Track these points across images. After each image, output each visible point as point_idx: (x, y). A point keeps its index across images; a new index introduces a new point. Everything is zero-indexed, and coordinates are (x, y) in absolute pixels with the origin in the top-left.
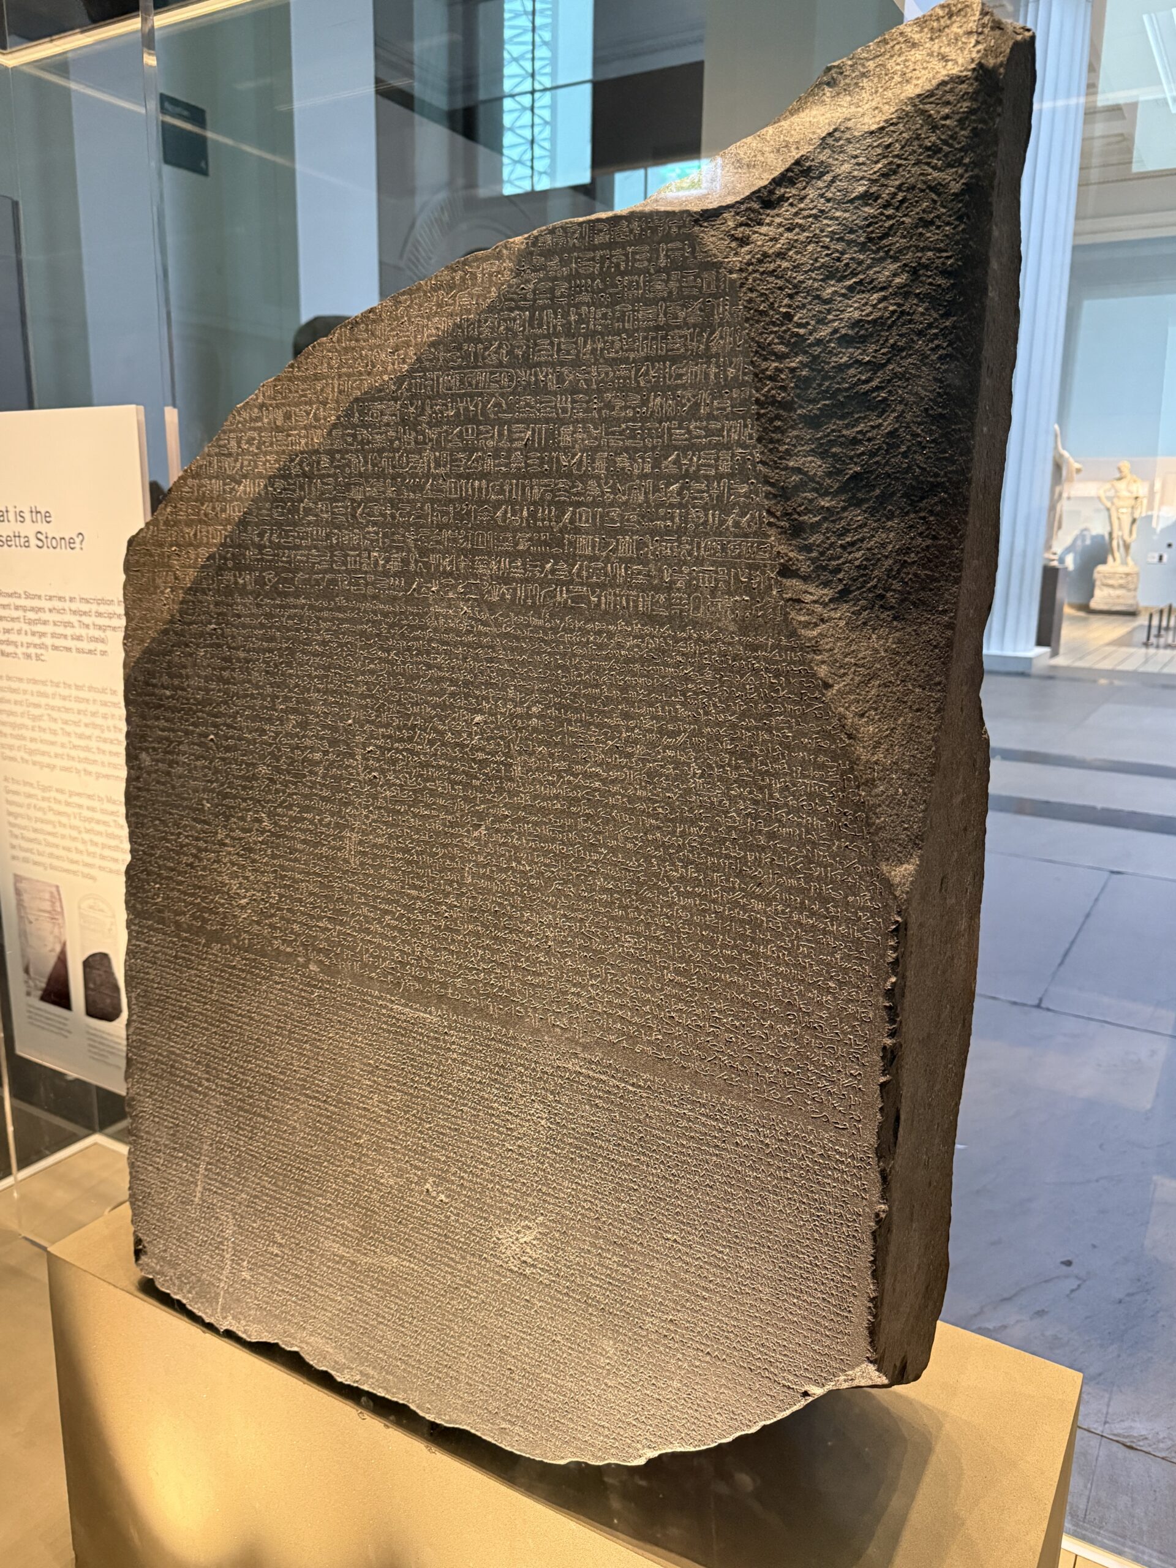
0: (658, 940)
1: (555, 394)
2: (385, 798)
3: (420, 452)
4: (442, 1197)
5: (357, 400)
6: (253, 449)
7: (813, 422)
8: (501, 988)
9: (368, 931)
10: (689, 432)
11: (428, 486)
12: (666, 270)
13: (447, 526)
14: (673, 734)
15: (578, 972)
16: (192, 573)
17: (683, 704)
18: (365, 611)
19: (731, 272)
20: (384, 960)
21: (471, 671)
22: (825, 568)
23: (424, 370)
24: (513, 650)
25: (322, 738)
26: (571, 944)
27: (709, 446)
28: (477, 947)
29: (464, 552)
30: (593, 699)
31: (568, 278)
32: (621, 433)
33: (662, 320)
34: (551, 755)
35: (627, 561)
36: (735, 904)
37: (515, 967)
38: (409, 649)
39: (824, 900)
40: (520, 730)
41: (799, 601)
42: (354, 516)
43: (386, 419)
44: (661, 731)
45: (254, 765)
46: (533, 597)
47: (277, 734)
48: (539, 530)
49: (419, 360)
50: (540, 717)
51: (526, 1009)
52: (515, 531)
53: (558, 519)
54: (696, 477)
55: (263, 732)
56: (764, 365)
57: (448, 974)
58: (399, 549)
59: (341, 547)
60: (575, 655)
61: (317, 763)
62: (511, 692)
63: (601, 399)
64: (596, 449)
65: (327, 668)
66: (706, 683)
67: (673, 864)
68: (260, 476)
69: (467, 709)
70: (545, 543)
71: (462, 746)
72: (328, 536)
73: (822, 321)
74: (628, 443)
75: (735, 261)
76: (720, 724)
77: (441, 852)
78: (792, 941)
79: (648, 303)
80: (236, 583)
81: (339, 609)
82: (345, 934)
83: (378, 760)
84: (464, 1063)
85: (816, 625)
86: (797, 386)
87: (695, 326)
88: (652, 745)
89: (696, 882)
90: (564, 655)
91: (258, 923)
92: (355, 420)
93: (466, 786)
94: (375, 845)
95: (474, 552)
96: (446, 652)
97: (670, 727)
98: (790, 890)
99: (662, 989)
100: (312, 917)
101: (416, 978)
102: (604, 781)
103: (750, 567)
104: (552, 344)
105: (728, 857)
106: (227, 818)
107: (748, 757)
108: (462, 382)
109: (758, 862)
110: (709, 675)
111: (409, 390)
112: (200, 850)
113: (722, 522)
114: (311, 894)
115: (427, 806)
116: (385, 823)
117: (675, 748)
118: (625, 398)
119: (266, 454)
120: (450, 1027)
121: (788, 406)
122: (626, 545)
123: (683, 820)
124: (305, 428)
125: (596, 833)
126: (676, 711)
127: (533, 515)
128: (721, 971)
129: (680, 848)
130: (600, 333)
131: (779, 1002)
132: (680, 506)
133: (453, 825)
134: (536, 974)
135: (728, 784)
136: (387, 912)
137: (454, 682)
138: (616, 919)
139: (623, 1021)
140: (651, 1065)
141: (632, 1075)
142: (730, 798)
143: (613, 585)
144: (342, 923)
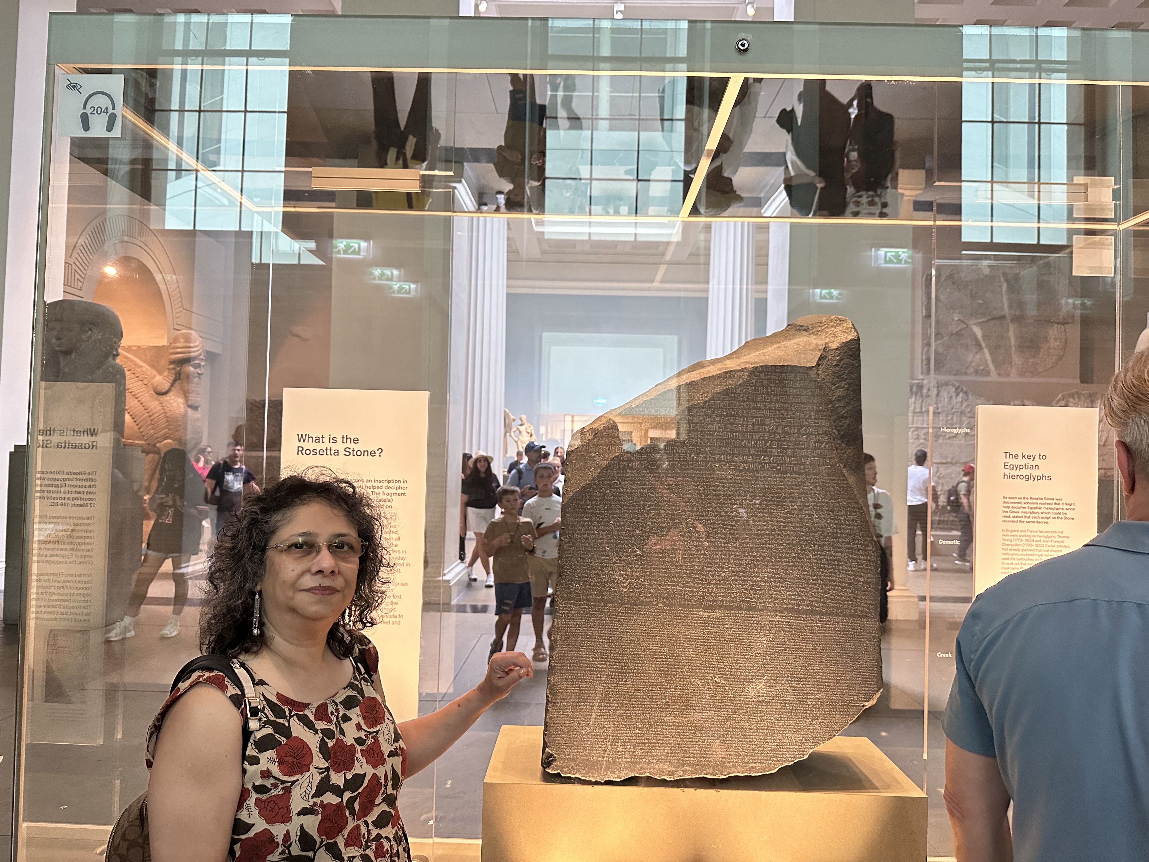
0: (806, 571)
1: (763, 410)
2: (695, 537)
3: (712, 425)
4: (723, 682)
7: (835, 421)
8: (746, 598)
9: (687, 587)
10: (808, 422)
11: (716, 434)
12: (799, 380)
13: (723, 446)
14: (807, 506)
15: (776, 586)
16: (606, 463)
17: (810, 497)
18: (688, 474)
20: (695, 596)
21: (732, 491)
23: (715, 400)
24: (748, 484)
25: (667, 518)
26: (774, 577)
27: (815, 426)
28: (736, 585)
29: (730, 454)
30: (780, 497)
31: (768, 379)
32: (787, 421)
33: (798, 393)
34: (764, 516)
35: (790, 457)
36: (831, 555)
37: (752, 589)
38: (706, 485)
39: (859, 550)
40: (752, 509)
44: (804, 506)
45: (633, 531)
46: (756, 467)
47: (645, 518)
48: (758, 448)
49: (713, 397)
50: (759, 504)
51: (757, 603)
53: (765, 444)
54: (811, 434)
55: (638, 518)
57: (723, 597)
58: (703, 454)
60: (772, 485)
61: (665, 527)
62: (748, 497)
63: (779, 412)
64: (779, 425)
66: (817, 490)
67: (810, 546)
69: (731, 504)
70: (761, 451)
71: (729, 516)
72: (673, 450)
73: (833, 396)
74: (789, 424)
75: (818, 380)
76: (823, 502)
77: (720, 553)
78: (850, 564)
80: (628, 466)
81: (676, 473)
82: (677, 589)
84: (731, 628)
86: (832, 412)
88: (801, 510)
89: (818, 550)
90: (768, 485)
91: (632, 592)
94: (691, 554)
95: (733, 454)
96: (722, 486)
97: (806, 504)
98: (848, 549)
99: (808, 587)
100: (660, 585)
101: (709, 601)
102: (784, 523)
103: (830, 458)
104: (762, 396)
105: (828, 541)
106: (618, 552)
107: (833, 511)
108: (729, 405)
109: (838, 542)
110: (818, 488)
111: (709, 405)
112: (603, 567)
113: (820, 446)
114: (660, 577)
115: (714, 538)
117: (808, 510)
119: (645, 422)
120: (725, 616)
122: (789, 452)
123: (812, 532)
124: (664, 415)
125: (782, 540)
126: (808, 499)
127: (756, 443)
128: (828, 576)
129: (812, 540)
130: (779, 395)
131: (847, 583)
132: (807, 442)
133: (725, 543)
134: (760, 590)
135: (827, 519)
136: (696, 578)
137: (724, 495)
138: (790, 566)
139: (794, 600)
140: (805, 612)
141: (799, 617)
142: (828, 523)
143: (785, 463)
144: (675, 586)
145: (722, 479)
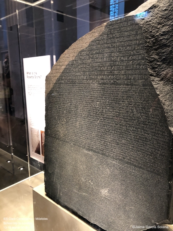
0: (128, 141)
1: (111, 48)
2: (83, 116)
3: (89, 59)
4: (92, 183)
5: (80, 52)
6: (64, 61)
7: (156, 50)
8: (102, 148)
9: (80, 138)
10: (134, 52)
11: (90, 65)
12: (130, 26)
13: (93, 71)
14: (131, 105)
15: (114, 146)
16: (55, 81)
17: (133, 99)
18: (80, 86)
19: (141, 25)
20: (83, 143)
21: (97, 95)
22: (158, 75)
24: (104, 91)
25: (74, 107)
26: (113, 141)
27: (137, 54)
28: (97, 141)
29: (96, 75)
30: (117, 99)
31: (113, 29)
32: (122, 53)
33: (129, 34)
34: (110, 109)
35: (123, 75)
36: (142, 135)
37: (104, 145)
38: (87, 92)
39: (158, 134)
40: (105, 104)
41: (154, 80)
42: (79, 70)
43: (84, 54)
45: (64, 111)
46: (107, 82)
47: (67, 106)
48: (108, 71)
49: (89, 45)
50: (108, 102)
51: (106, 152)
52: (104, 71)
53: (111, 68)
54: (135, 60)
55: (65, 106)
56: (147, 40)
57: (93, 146)
58: (86, 75)
59: (77, 76)
60: (114, 91)
61: (73, 111)
62: (103, 98)
63: (119, 48)
64: (118, 56)
65: (74, 95)
66: (137, 95)
67: (131, 127)
68: (65, 65)
69: (96, 101)
70: (108, 73)
71: (95, 107)
72: (75, 74)
73: (157, 32)
74: (123, 55)
75: (142, 23)
76: (140, 103)
77: (92, 125)
78: (153, 141)
79: (127, 32)
80: (61, 82)
82: (77, 139)
83: (82, 110)
84: (96, 161)
85: (157, 84)
86: (153, 44)
87: (134, 35)
88: (127, 107)
89: (135, 131)
90: (112, 92)
91: (64, 136)
92: (79, 55)
93: (96, 114)
94: (81, 124)
95: (98, 75)
96: (93, 92)
97: (130, 103)
98: (152, 132)
99: (129, 150)
100: (72, 136)
101: (88, 146)
102: (119, 113)
103: (145, 75)
104: (110, 40)
105: (141, 126)
106: (60, 120)
107: (144, 108)
108: (96, 47)
109: (146, 127)
110: (137, 94)
111: (88, 49)
112: (55, 125)
113: (139, 67)
114: (72, 132)
115: (90, 117)
116: (83, 120)
117: (131, 107)
118: (123, 48)
119: (66, 61)
120: (93, 155)
121: (151, 47)
122: (123, 72)
123: (133, 120)
124: (72, 57)
125: (117, 122)
126: (131, 100)
127: (107, 68)
128: (140, 146)
129: (132, 125)
130: (118, 37)
131: (150, 153)
132: (132, 65)
133: (94, 121)
134: (107, 146)
135: (141, 113)
136: (83, 135)
137: (94, 97)
138: (121, 137)
139: (122, 155)
140: (127, 163)
141: (124, 164)
142: (141, 116)
143: (120, 79)
144: (77, 137)
145: (93, 88)
